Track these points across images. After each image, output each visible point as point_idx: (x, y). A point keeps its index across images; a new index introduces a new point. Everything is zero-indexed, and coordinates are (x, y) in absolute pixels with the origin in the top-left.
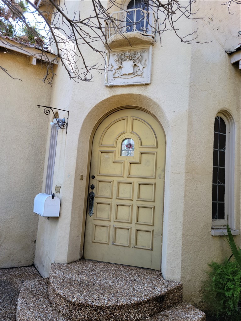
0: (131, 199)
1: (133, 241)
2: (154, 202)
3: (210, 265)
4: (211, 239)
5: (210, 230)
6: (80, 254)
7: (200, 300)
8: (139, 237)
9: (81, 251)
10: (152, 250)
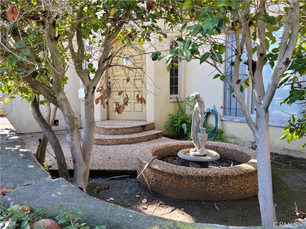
0: (130, 87)
1: (133, 108)
2: (142, 88)
3: (169, 115)
4: (169, 103)
5: (169, 99)
6: (107, 117)
7: (164, 130)
8: (135, 106)
9: (107, 116)
10: (142, 111)
